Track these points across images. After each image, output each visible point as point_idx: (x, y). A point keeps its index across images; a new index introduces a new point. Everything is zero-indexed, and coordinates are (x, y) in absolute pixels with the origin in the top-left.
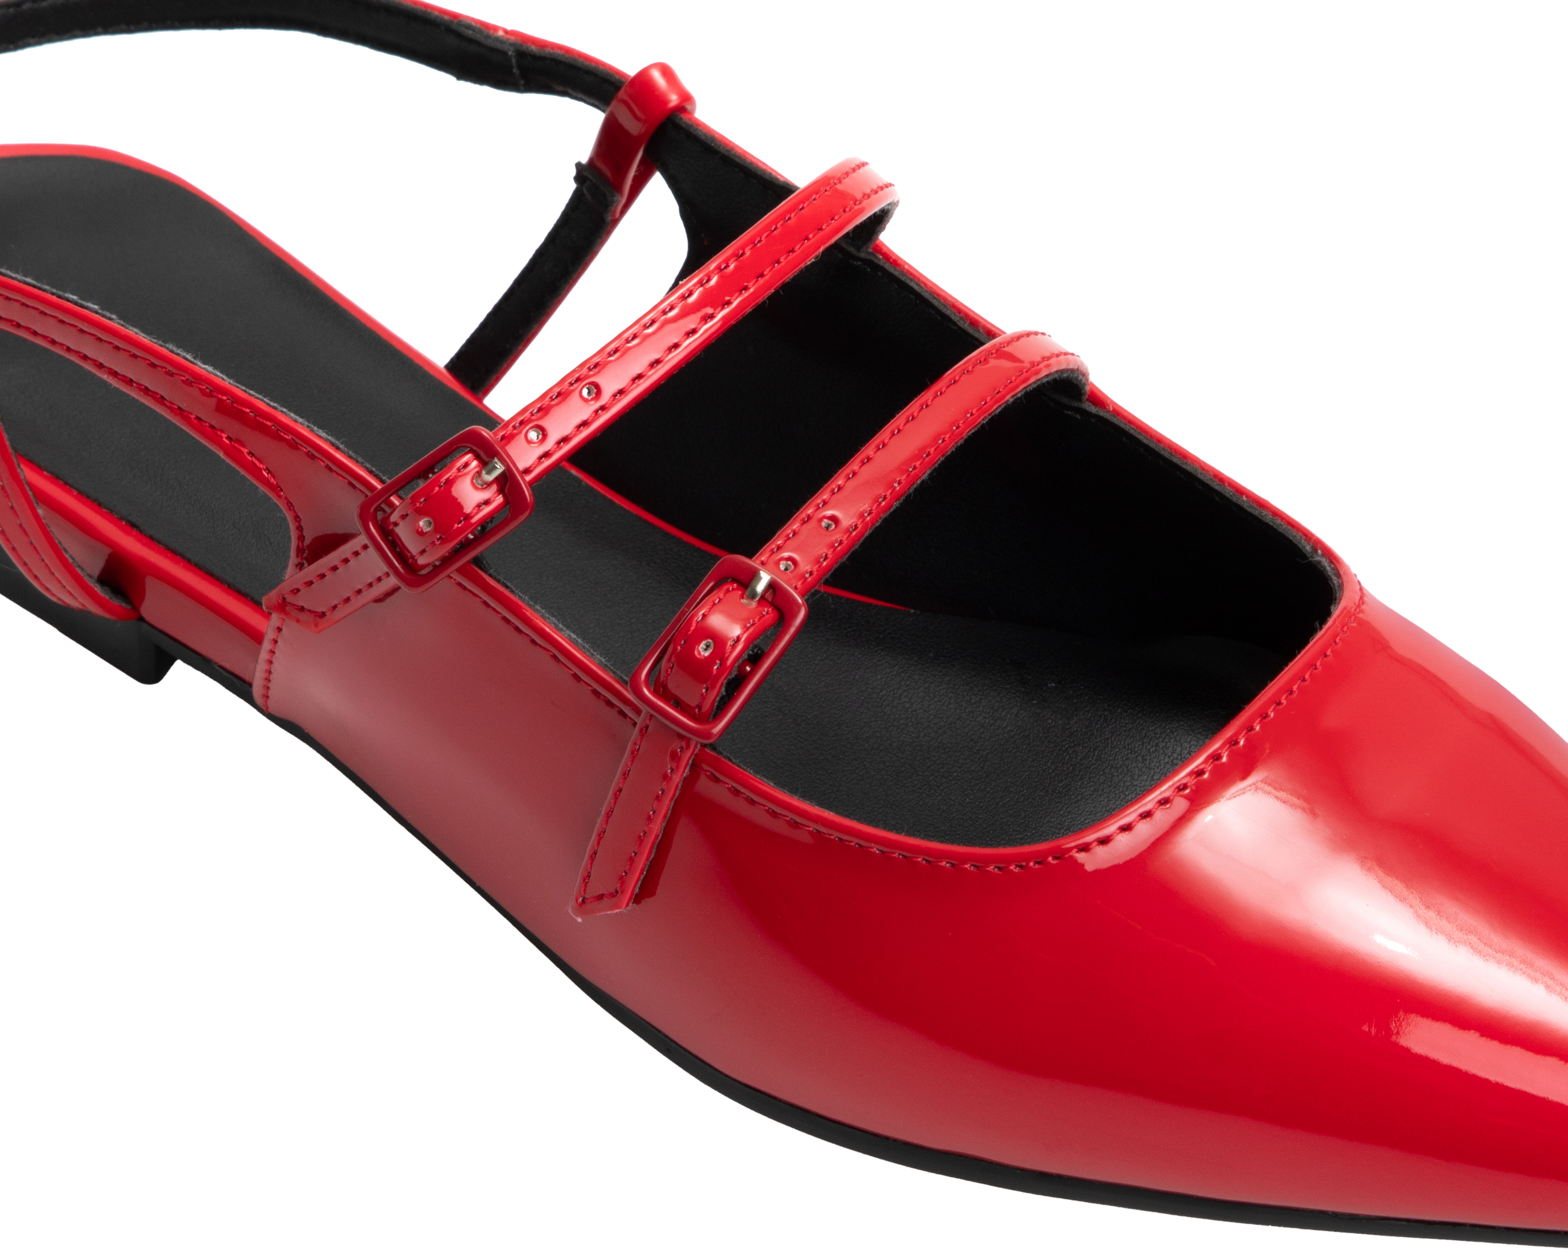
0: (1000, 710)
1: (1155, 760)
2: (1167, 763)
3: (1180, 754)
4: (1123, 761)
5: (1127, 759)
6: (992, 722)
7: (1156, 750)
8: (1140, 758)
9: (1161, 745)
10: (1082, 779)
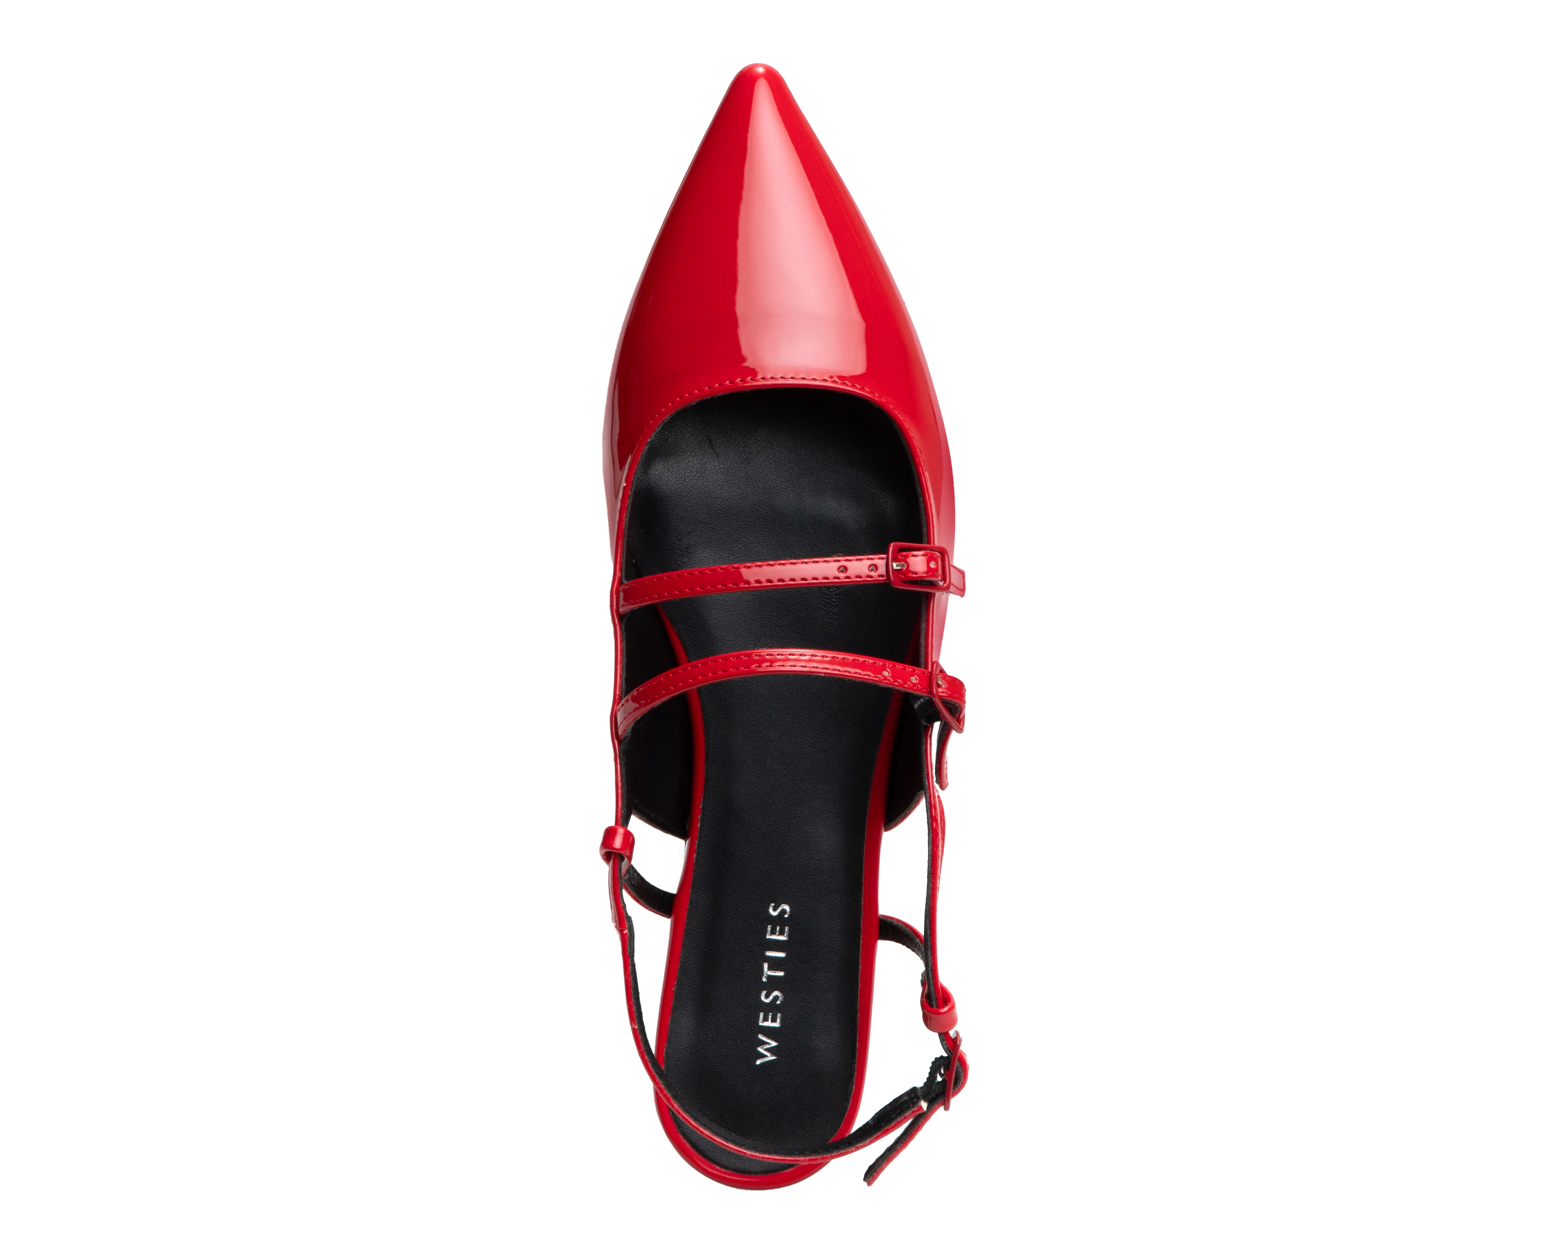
0: (703, 560)
1: (688, 487)
2: (686, 482)
3: (679, 480)
4: (696, 498)
5: (695, 497)
6: (710, 559)
7: (684, 490)
8: (691, 493)
9: (680, 490)
10: (715, 507)
